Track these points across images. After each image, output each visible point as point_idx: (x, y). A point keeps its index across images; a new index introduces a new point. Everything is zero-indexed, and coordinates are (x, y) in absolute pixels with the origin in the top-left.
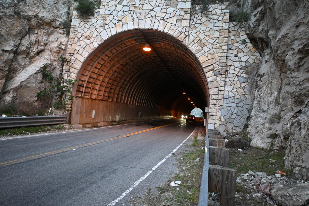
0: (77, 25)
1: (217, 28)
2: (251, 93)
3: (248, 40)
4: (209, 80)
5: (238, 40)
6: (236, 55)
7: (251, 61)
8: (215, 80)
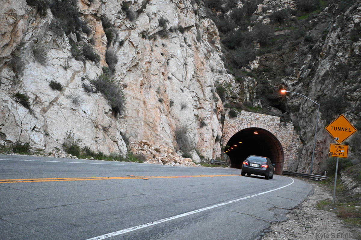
0: (228, 120)
1: (289, 133)
2: (299, 159)
3: (299, 139)
4: (284, 152)
5: (296, 138)
6: (295, 144)
7: (300, 147)
8: (287, 153)
